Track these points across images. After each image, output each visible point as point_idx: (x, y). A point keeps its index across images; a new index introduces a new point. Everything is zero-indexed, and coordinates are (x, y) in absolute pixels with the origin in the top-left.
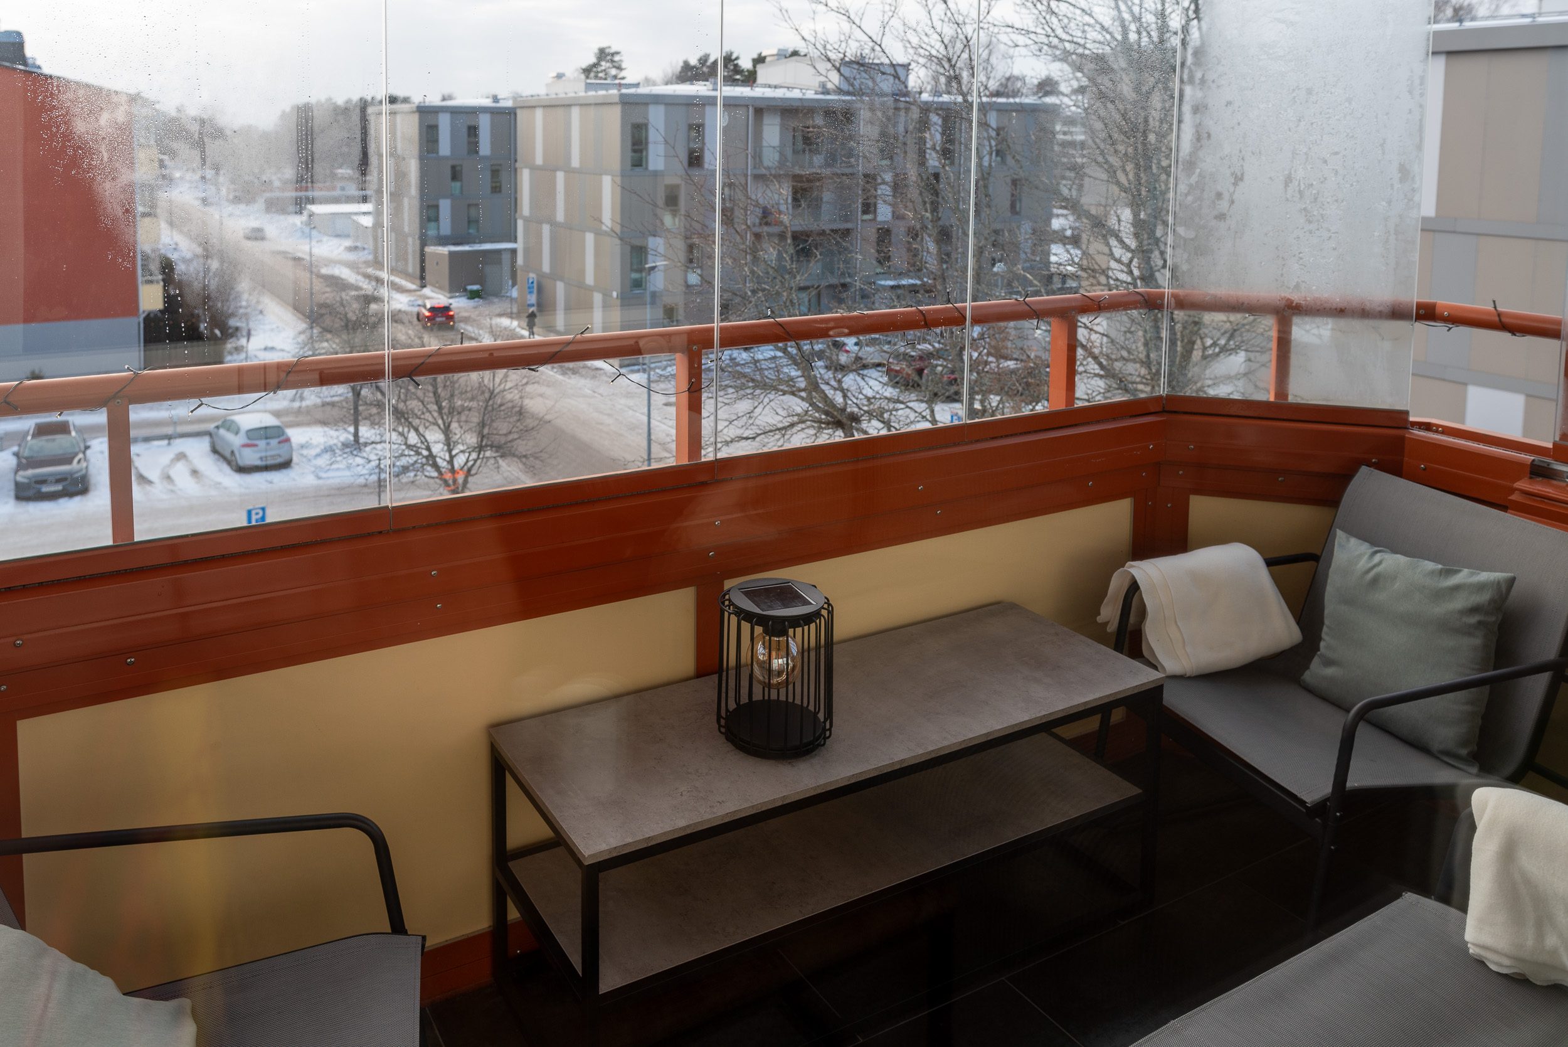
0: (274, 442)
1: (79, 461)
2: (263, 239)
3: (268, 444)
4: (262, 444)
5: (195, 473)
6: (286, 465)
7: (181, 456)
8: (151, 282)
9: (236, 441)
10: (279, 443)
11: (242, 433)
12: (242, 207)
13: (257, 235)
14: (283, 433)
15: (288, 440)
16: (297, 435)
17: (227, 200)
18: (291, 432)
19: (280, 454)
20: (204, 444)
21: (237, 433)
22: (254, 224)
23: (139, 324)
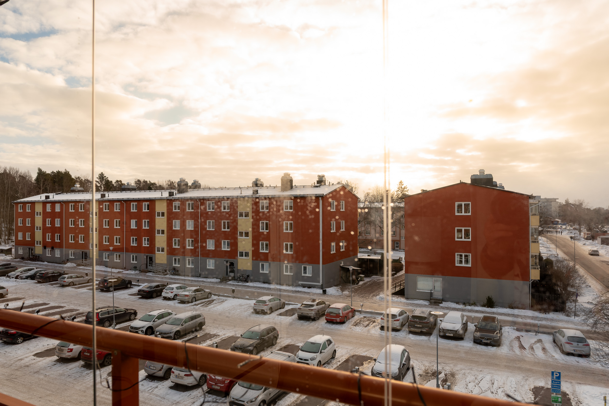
0: (581, 344)
1: (497, 333)
2: (598, 255)
3: (578, 345)
4: (575, 344)
5: (544, 349)
6: (587, 356)
7: (540, 341)
8: (535, 268)
9: (563, 340)
10: (583, 345)
11: (566, 337)
12: (591, 241)
13: (595, 253)
14: (586, 341)
15: (588, 345)
16: (593, 344)
17: (584, 238)
18: (590, 342)
19: (584, 350)
20: (550, 338)
21: (563, 337)
22: (595, 249)
23: (530, 284)
